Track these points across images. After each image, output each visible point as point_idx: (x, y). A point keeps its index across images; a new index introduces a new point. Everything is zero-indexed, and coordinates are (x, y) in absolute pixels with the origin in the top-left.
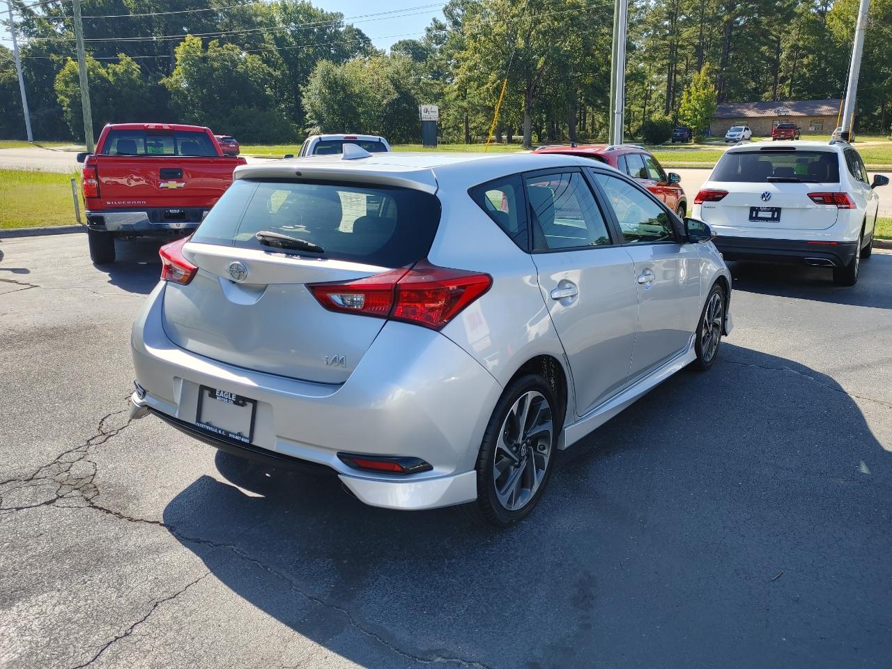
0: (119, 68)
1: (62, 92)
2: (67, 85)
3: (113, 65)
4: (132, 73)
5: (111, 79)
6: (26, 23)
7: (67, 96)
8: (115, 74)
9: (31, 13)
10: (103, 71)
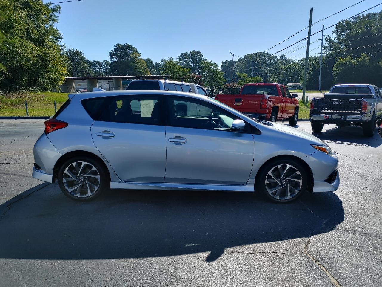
0: (360, 59)
1: (335, 71)
2: (337, 69)
3: (357, 58)
4: (365, 61)
5: (355, 64)
6: (330, 46)
7: (336, 72)
8: (358, 62)
9: (333, 42)
10: (353, 61)
